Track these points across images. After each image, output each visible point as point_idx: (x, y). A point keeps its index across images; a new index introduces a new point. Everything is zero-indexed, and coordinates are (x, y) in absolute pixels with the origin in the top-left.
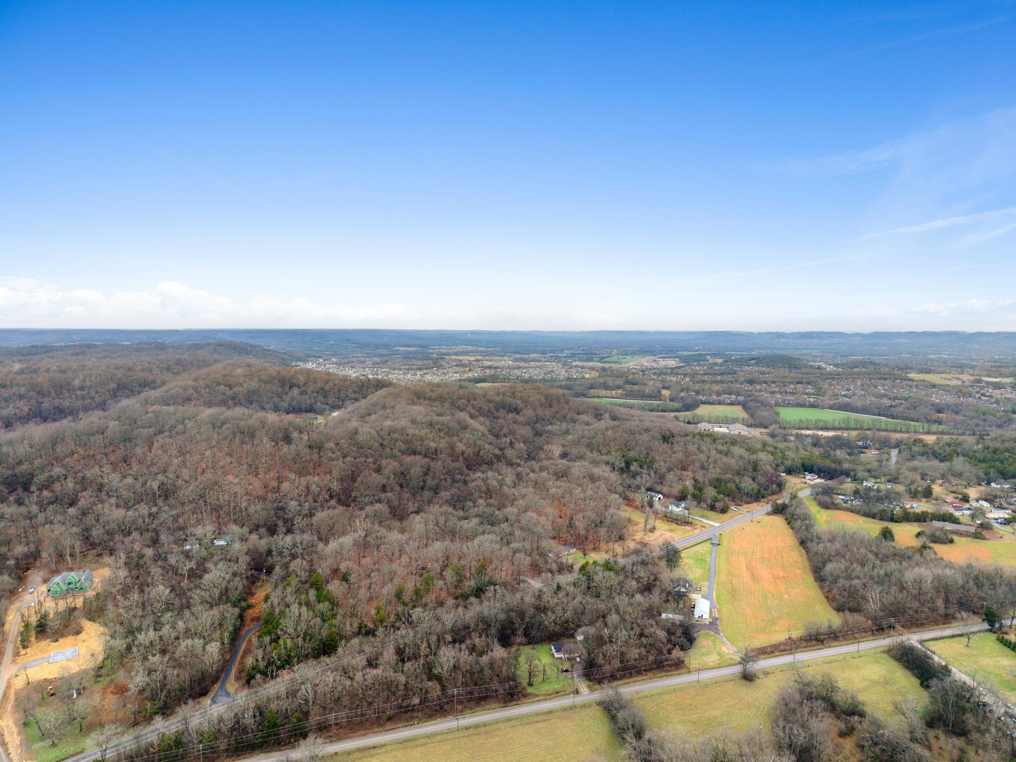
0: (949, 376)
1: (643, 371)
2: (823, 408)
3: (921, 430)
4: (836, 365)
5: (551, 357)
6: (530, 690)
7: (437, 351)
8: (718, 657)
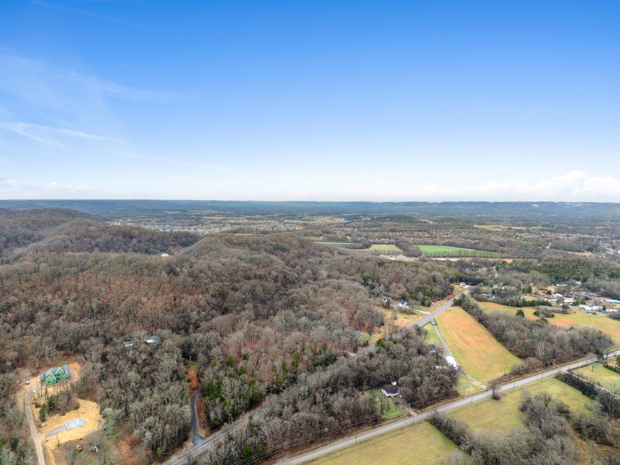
0: (494, 226)
1: (328, 225)
2: (439, 245)
3: (498, 256)
4: (434, 221)
5: (269, 217)
6: (383, 417)
7: (194, 213)
8: (474, 388)
